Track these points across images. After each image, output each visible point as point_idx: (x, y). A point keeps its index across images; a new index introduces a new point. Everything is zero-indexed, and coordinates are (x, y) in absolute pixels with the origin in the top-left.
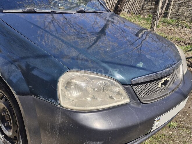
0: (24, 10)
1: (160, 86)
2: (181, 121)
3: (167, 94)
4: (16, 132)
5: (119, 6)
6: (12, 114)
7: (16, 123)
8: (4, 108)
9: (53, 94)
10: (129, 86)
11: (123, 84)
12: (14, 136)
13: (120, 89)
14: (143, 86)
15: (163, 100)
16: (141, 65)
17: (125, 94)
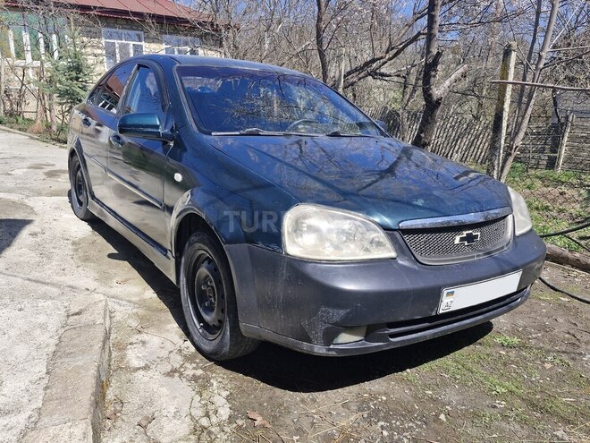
0: (242, 132)
1: (457, 241)
2: (529, 339)
3: (474, 257)
4: (223, 311)
5: (423, 135)
6: (218, 282)
7: (223, 297)
8: (207, 276)
9: (276, 238)
10: (396, 233)
11: (385, 228)
12: (219, 321)
13: (381, 235)
14: (424, 237)
15: (462, 264)
16: (420, 202)
17: (388, 244)
